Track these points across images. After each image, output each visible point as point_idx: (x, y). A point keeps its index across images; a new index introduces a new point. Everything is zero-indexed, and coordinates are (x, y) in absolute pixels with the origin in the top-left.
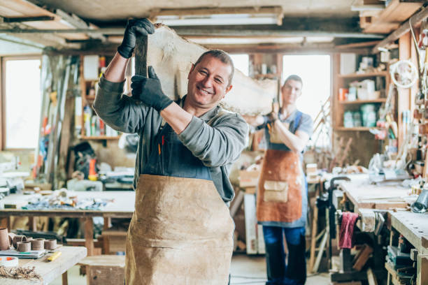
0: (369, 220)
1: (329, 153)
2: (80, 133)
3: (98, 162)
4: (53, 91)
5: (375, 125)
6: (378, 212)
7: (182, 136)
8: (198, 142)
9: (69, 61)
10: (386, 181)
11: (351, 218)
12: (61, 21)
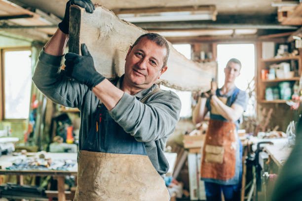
1: (254, 121)
2: (61, 107)
3: (74, 129)
5: (291, 98)
7: (113, 112)
8: (129, 119)
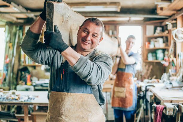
0: (170, 109)
1: (141, 73)
2: (23, 63)
3: (31, 76)
4: (10, 42)
5: (163, 59)
6: (174, 105)
7: (74, 67)
8: (84, 71)
9: (18, 28)
10: (173, 87)
11: (161, 108)
12: (13, 8)
